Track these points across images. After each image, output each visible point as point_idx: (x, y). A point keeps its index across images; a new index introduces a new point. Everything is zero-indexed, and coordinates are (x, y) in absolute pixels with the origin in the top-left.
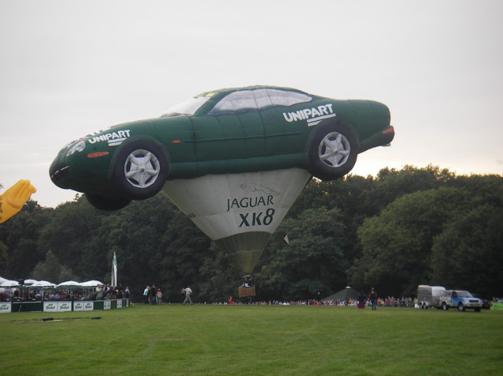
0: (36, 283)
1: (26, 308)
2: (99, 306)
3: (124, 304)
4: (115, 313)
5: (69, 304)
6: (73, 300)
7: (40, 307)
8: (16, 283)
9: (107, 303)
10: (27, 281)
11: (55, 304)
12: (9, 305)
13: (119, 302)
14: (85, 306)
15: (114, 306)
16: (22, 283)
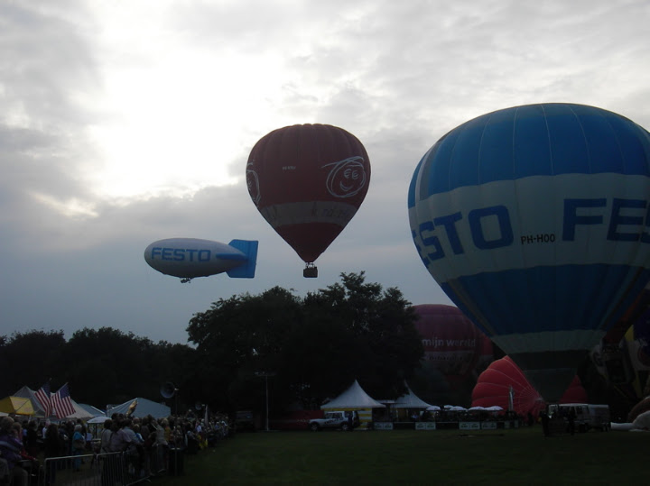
0: (452, 408)
2: (500, 426)
5: (478, 424)
6: (481, 421)
7: (456, 426)
8: (439, 408)
9: (507, 424)
10: (446, 407)
11: (467, 424)
12: (434, 424)
13: (516, 422)
14: (490, 426)
15: (512, 425)
16: (442, 408)
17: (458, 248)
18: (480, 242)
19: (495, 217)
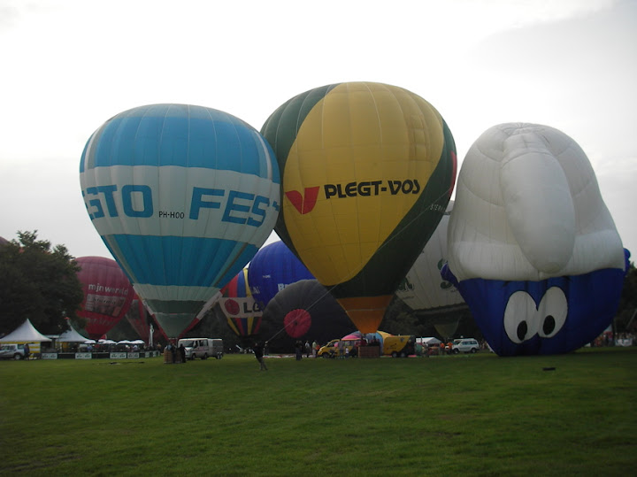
0: (105, 342)
1: (101, 357)
2: (142, 356)
3: (157, 353)
4: (152, 360)
5: (125, 354)
6: (127, 352)
7: (108, 356)
8: (94, 342)
9: (147, 354)
10: (100, 341)
11: (116, 354)
12: (90, 355)
13: (154, 353)
15: (151, 355)
16: (97, 341)
17: (113, 212)
18: (129, 210)
19: (141, 194)
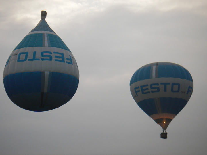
17: (165, 90)
18: (172, 91)
19: (178, 86)
